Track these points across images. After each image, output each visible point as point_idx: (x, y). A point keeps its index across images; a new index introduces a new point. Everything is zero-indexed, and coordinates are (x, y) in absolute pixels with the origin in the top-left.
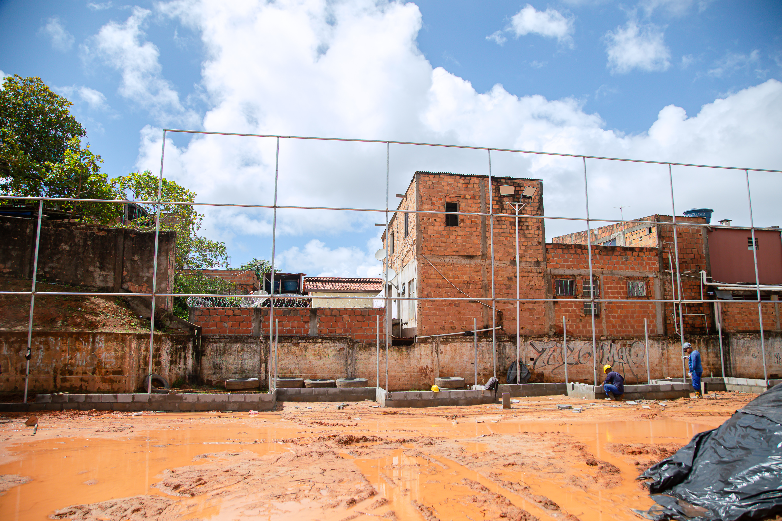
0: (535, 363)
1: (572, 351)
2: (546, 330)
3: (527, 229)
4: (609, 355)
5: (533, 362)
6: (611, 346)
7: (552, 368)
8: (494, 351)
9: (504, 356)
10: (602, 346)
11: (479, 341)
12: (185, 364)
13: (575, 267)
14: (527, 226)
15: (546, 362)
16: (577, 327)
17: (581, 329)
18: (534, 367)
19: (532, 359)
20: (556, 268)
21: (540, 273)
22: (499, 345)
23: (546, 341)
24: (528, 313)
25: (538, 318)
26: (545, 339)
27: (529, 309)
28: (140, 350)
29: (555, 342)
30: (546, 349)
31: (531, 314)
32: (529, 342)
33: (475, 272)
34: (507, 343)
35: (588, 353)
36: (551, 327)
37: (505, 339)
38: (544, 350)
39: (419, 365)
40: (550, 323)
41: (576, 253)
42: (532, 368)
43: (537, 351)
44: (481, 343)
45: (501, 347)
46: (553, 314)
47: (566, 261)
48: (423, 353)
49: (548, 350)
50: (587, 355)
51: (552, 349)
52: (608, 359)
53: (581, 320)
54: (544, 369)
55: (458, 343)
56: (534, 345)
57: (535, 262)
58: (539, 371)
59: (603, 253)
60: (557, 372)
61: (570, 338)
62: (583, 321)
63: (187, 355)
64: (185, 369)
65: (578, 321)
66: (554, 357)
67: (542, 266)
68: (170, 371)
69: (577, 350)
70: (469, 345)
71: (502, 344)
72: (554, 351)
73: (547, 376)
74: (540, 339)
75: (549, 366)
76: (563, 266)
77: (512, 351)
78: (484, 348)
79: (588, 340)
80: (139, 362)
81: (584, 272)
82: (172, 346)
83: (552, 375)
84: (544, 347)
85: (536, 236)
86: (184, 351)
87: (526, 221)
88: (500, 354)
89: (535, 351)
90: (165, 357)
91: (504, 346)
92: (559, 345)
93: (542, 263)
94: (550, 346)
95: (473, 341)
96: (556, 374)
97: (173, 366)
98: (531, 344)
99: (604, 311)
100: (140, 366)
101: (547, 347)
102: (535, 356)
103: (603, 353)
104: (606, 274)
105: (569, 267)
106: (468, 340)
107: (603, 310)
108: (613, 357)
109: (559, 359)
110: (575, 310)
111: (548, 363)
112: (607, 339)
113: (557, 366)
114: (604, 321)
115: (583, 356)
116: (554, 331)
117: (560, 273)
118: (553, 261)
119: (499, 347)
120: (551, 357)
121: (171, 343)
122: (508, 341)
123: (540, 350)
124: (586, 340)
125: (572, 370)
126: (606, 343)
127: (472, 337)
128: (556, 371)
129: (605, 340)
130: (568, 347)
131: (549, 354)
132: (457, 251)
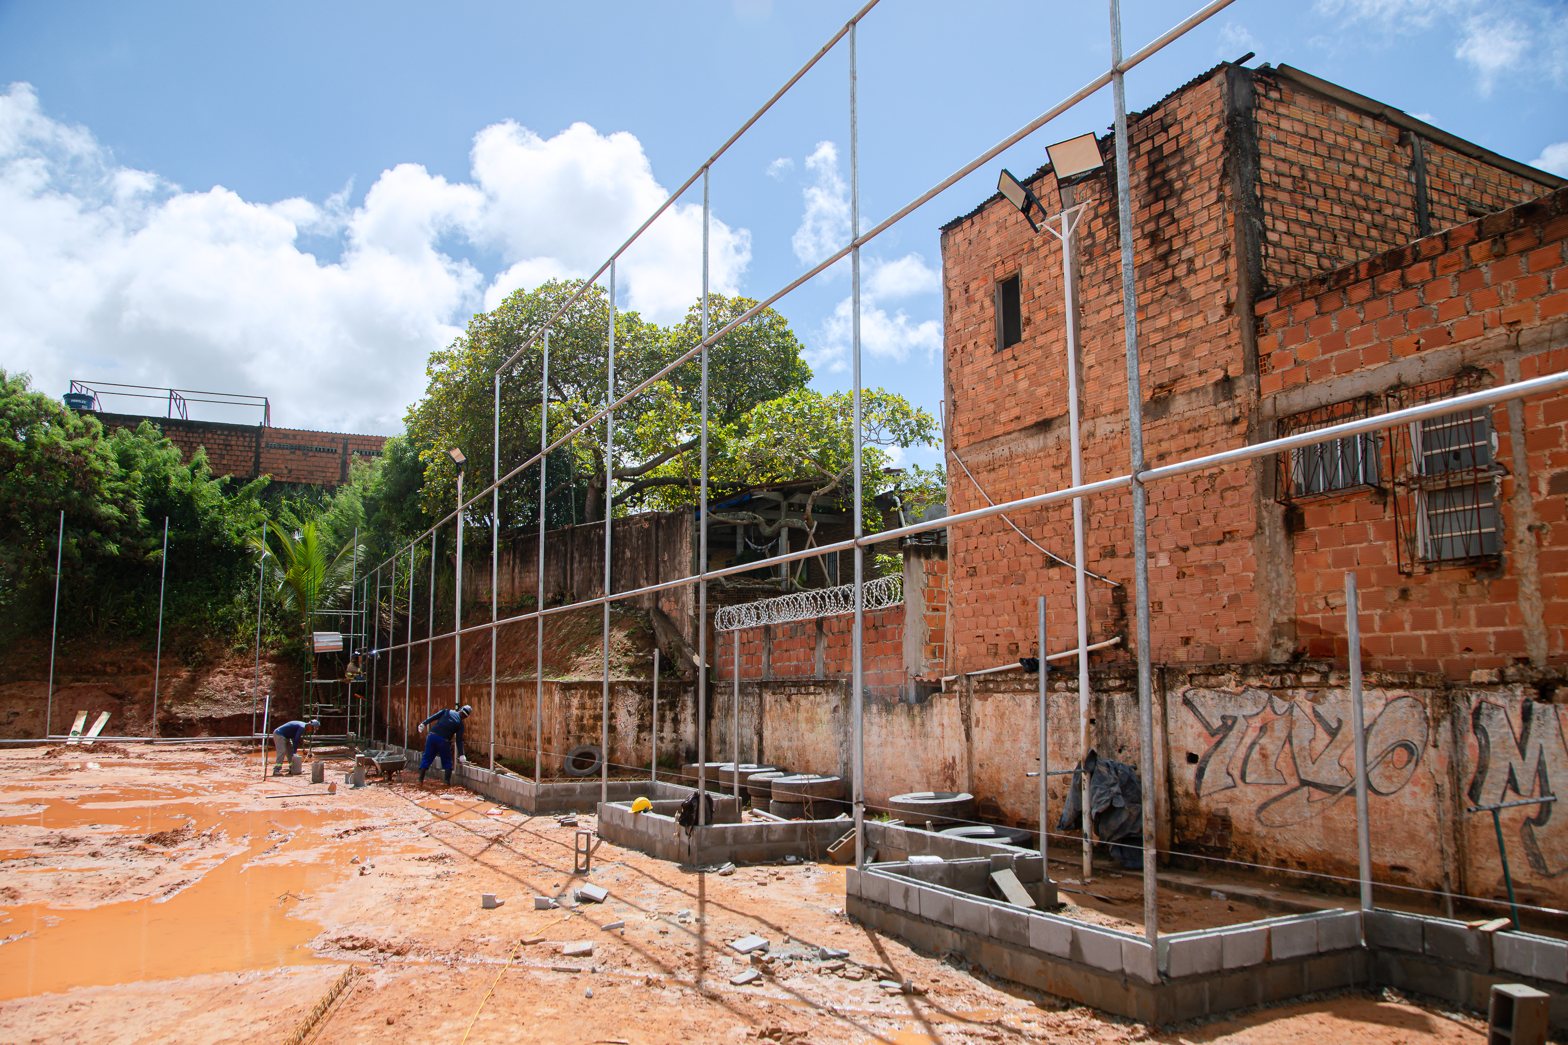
0: (1200, 774)
1: (1333, 733)
2: (1259, 645)
3: (1191, 271)
4: (1517, 762)
5: (1193, 768)
6: (1526, 715)
7: (1259, 801)
8: (1083, 721)
9: (1111, 740)
10: (1477, 713)
11: (1050, 689)
12: (676, 731)
13: (1373, 356)
14: (1191, 261)
15: (1236, 773)
16: (1390, 625)
17: (1407, 631)
18: (1198, 787)
19: (1192, 758)
20: (1296, 386)
21: (1236, 421)
22: (1097, 703)
23: (1232, 687)
24: (1197, 584)
25: (1234, 599)
26: (1230, 682)
27: (1205, 568)
28: (569, 706)
29: (1264, 695)
30: (1235, 719)
31: (1210, 587)
32: (1179, 691)
33: (1055, 467)
34: (1117, 697)
35: (1407, 746)
36: (1277, 631)
37: (1112, 683)
38: (1228, 724)
39: (940, 756)
40: (1274, 614)
41: (1377, 294)
42: (1192, 790)
43: (1207, 725)
44: (1055, 696)
45: (1104, 709)
46: (1285, 579)
47: (1331, 344)
48: (946, 721)
49: (1240, 724)
50: (1402, 754)
51: (1256, 723)
52: (1512, 783)
53: (1404, 594)
54: (1231, 801)
55: (1006, 696)
56: (1197, 703)
57: (1216, 384)
58: (1214, 806)
59: (1516, 245)
60: (1278, 819)
61: (1325, 676)
62: (1416, 594)
63: (681, 717)
64: (677, 741)
65: (1393, 595)
66: (1264, 756)
67: (1243, 392)
68: (638, 742)
69: (1351, 730)
70: (1029, 700)
71: (1104, 697)
72: (1263, 729)
73: (1243, 828)
74: (1213, 681)
75: (1249, 789)
76: (1321, 369)
77: (1130, 724)
78: (1062, 711)
79: (1401, 685)
80: (568, 725)
81: (1418, 368)
82: (642, 701)
83: (1258, 828)
84: (1230, 712)
85: (1218, 285)
86: (670, 710)
87: (1187, 244)
88: (1100, 732)
89: (1198, 727)
90: (623, 720)
91: (1110, 704)
92: (1281, 705)
93: (1242, 383)
94: (1249, 710)
95: (1037, 690)
96: (1272, 826)
97: (643, 735)
98: (1187, 702)
99: (1530, 538)
100: (569, 732)
101: (1239, 713)
102: (1200, 747)
103: (1484, 748)
104: (1536, 344)
105: (1346, 368)
106: (1027, 686)
107: (1521, 531)
108: (1541, 773)
109: (1282, 764)
110: (1379, 549)
111: (1243, 777)
112: (1503, 681)
113: (1276, 791)
114: (1529, 587)
115: (1383, 758)
116: (1290, 645)
117: (1312, 402)
118: (1282, 361)
119: (1097, 710)
120: (1255, 755)
121: (638, 697)
122: (1121, 689)
123: (1216, 723)
124: (1392, 686)
125: (1334, 813)
126: (1498, 698)
127: (1034, 676)
128: (1275, 814)
129: (1490, 686)
130: (1317, 714)
131: (1248, 740)
132: (1018, 418)
